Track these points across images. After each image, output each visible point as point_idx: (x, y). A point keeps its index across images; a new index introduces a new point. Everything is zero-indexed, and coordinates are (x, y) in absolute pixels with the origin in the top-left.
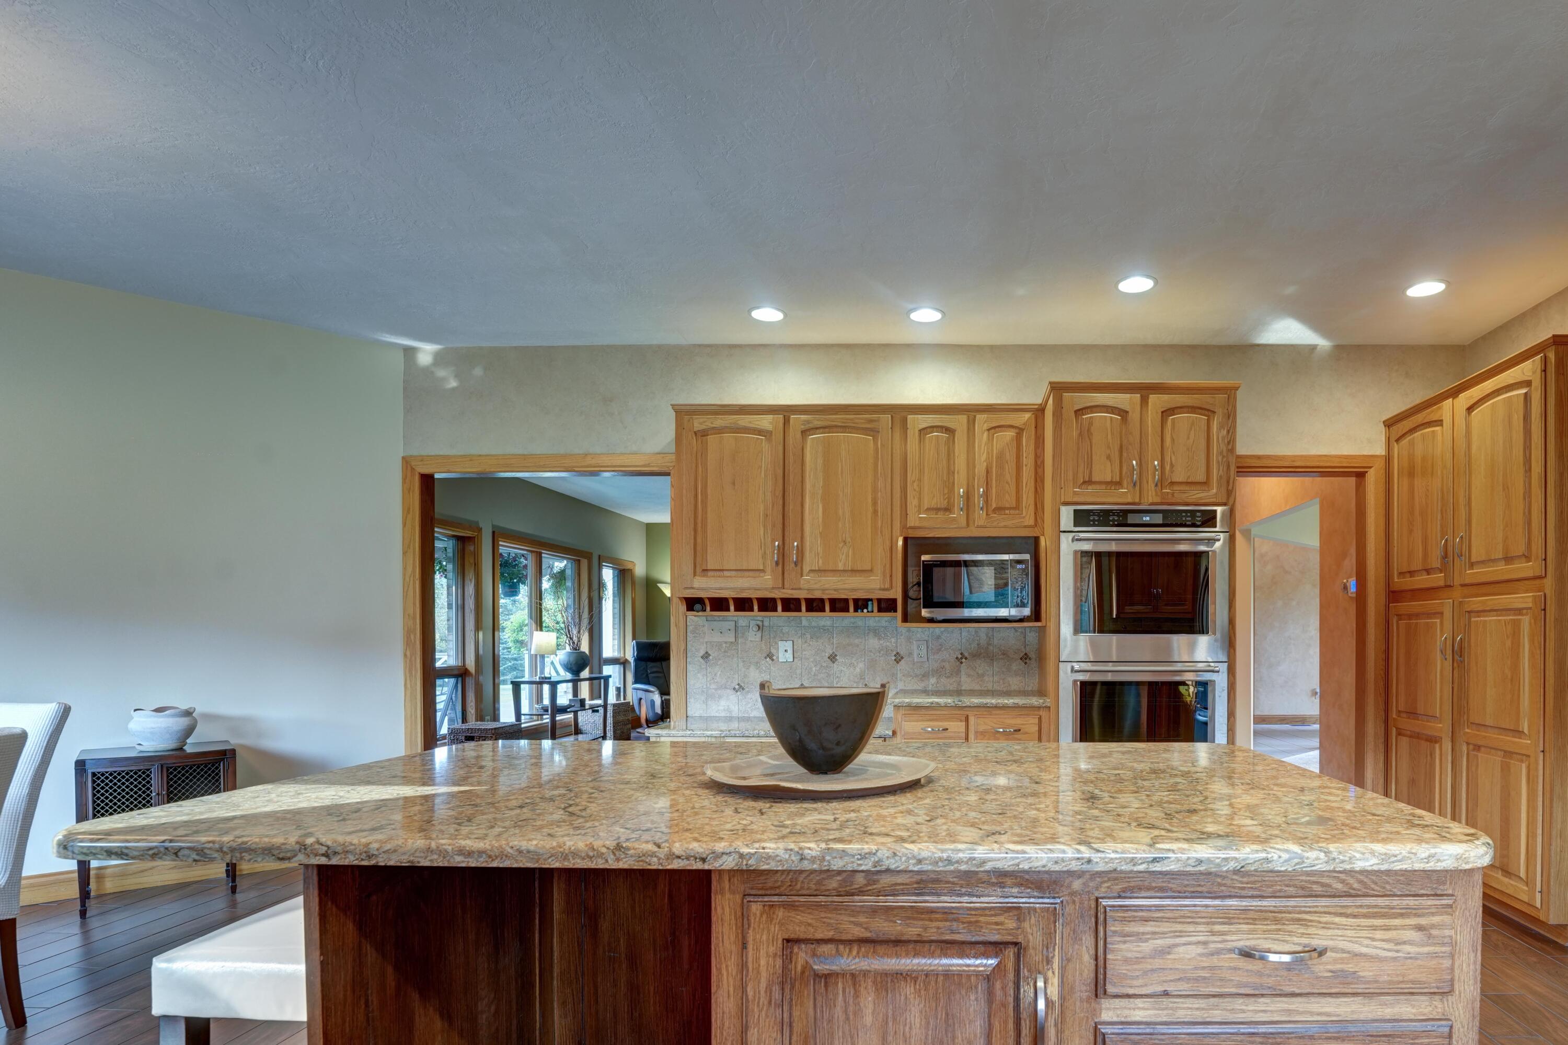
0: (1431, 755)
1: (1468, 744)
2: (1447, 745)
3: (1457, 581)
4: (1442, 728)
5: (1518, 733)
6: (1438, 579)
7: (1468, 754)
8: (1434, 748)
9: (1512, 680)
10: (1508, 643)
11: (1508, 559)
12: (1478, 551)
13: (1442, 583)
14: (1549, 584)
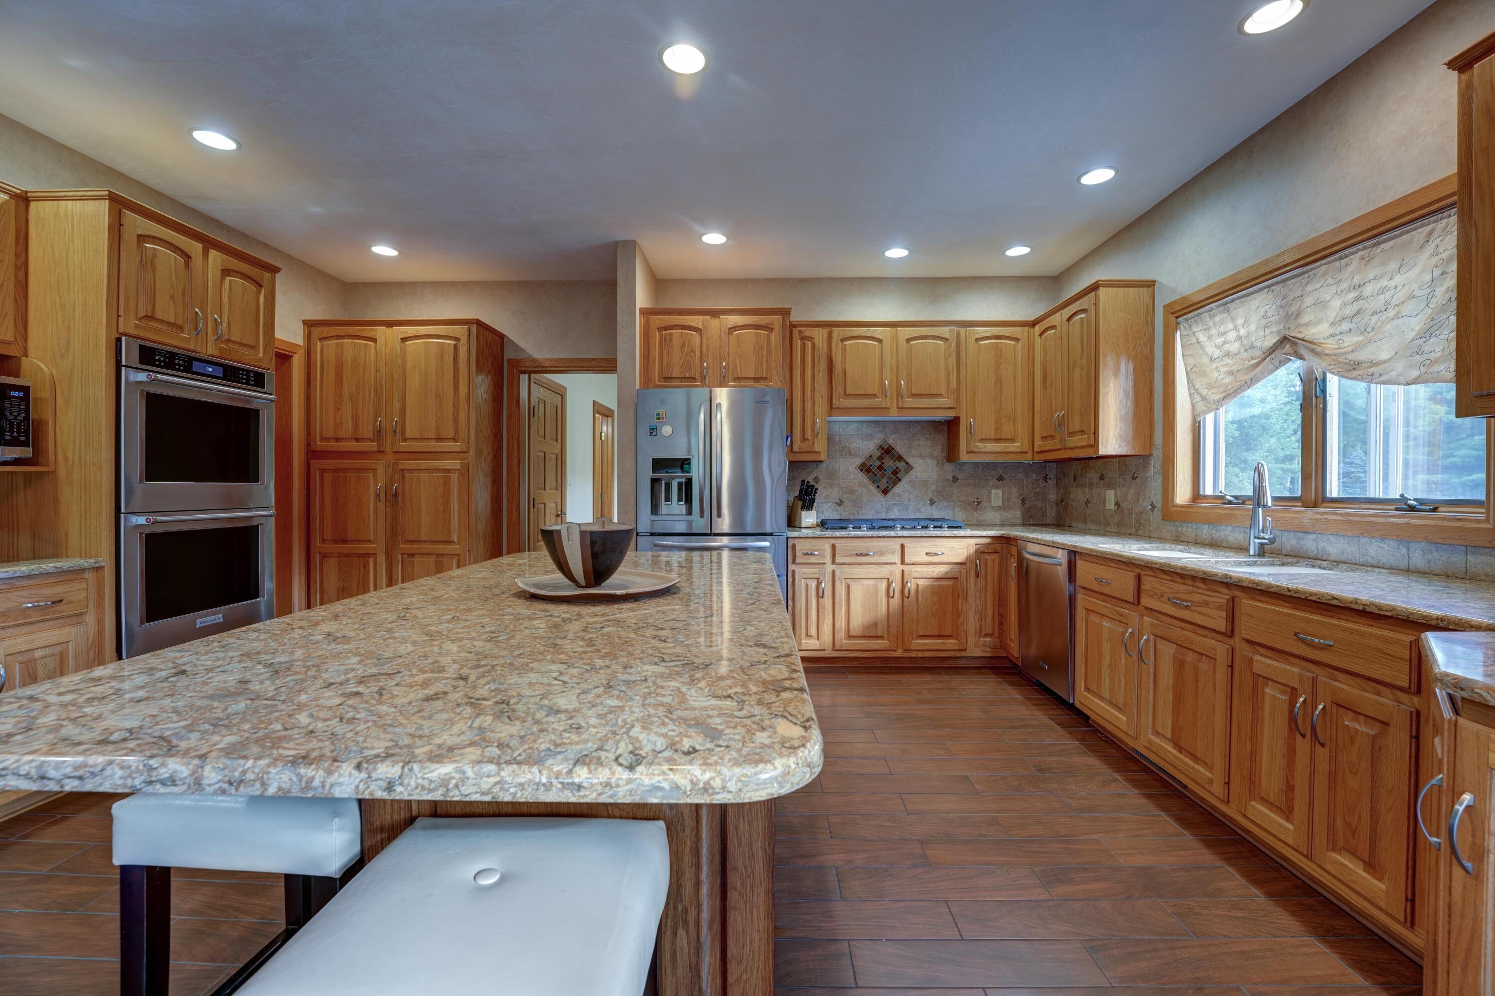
0: (365, 567)
1: (402, 554)
2: (382, 559)
3: (388, 448)
4: (379, 547)
5: (450, 542)
6: (373, 446)
7: (402, 561)
8: (368, 562)
9: (443, 512)
10: (441, 490)
11: (439, 439)
12: (411, 430)
13: (375, 449)
14: (471, 456)
